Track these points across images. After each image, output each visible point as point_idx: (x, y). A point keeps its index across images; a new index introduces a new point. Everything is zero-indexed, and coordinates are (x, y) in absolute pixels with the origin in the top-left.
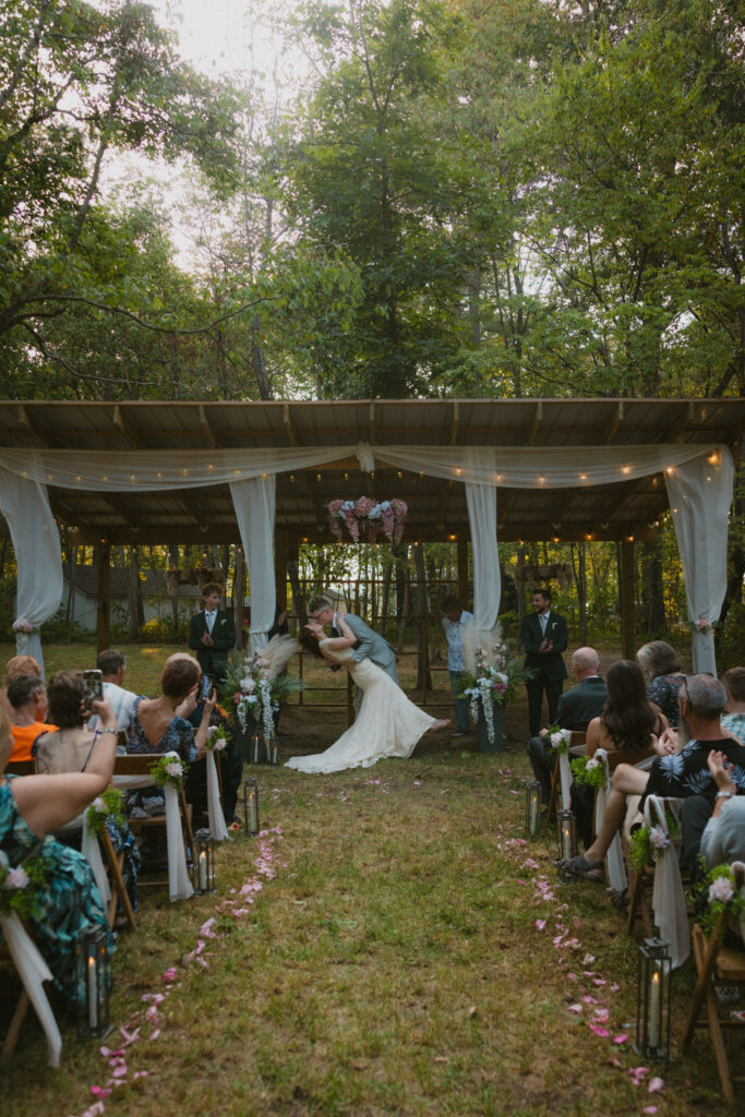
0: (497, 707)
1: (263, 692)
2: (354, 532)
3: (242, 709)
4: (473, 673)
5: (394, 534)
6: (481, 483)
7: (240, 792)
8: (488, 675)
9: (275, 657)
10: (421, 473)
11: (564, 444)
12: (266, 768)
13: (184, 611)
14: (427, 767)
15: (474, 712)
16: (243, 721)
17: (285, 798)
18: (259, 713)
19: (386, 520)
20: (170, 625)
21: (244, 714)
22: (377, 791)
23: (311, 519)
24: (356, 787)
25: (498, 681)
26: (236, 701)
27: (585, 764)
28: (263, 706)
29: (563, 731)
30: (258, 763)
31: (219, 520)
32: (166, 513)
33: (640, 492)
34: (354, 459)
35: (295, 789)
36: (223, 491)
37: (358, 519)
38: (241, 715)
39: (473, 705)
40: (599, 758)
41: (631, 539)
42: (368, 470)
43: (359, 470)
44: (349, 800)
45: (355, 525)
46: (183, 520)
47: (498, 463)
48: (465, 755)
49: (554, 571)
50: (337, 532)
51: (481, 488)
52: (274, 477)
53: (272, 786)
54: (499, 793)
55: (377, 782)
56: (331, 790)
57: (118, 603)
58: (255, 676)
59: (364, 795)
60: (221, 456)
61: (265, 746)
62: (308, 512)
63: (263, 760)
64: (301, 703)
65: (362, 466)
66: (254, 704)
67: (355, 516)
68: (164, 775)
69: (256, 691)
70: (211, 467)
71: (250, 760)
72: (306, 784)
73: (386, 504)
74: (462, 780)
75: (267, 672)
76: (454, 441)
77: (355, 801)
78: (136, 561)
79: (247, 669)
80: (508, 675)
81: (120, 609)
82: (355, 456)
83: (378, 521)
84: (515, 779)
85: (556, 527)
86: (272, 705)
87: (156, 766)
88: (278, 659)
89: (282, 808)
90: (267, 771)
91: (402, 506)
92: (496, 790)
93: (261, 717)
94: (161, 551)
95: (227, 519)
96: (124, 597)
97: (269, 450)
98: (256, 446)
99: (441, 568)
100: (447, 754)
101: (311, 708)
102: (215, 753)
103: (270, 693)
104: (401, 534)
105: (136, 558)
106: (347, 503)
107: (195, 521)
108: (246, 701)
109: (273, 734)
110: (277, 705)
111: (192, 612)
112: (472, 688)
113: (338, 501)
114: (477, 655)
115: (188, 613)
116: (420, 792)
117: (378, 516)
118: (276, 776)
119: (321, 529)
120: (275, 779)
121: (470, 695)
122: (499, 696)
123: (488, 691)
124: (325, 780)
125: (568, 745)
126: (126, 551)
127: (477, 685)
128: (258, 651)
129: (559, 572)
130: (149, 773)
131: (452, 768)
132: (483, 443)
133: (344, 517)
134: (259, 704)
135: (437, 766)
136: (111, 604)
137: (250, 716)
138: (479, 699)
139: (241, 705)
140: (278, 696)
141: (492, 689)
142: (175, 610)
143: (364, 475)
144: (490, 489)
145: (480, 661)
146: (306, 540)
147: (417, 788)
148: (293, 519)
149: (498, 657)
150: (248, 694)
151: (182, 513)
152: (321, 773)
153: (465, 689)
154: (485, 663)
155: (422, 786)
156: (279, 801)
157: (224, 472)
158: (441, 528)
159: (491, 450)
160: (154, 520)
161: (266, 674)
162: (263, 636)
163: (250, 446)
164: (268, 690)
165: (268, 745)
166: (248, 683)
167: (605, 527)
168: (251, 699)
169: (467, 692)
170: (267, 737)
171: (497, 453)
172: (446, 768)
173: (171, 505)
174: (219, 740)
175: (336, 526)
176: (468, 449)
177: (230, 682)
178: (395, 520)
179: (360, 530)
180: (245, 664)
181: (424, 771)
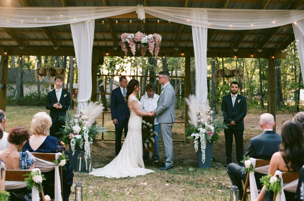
0: (208, 143)
1: (84, 133)
2: (133, 49)
3: (73, 142)
4: (196, 125)
5: (154, 52)
6: (200, 26)
7: (72, 189)
8: (204, 127)
9: (92, 114)
10: (169, 21)
11: (241, 8)
12: (86, 174)
13: (43, 90)
14: (171, 175)
15: (196, 147)
16: (73, 149)
17: (96, 191)
18: (82, 144)
19: (150, 44)
20: (36, 97)
21: (74, 145)
22: (145, 189)
23: (110, 44)
24: (134, 187)
25: (209, 130)
26: (70, 138)
27: (269, 179)
28: (84, 141)
29: (251, 159)
30: (81, 171)
31: (64, 43)
32: (37, 40)
33: (278, 34)
34: (134, 13)
35: (101, 187)
36: (67, 29)
37: (136, 43)
38: (73, 145)
39: (196, 142)
40: (278, 176)
41: (273, 57)
42: (142, 19)
43: (137, 18)
44: (130, 194)
45: (134, 45)
46: (45, 43)
47: (209, 16)
48: (191, 169)
49: (233, 73)
50: (125, 50)
51: (200, 29)
52: (94, 21)
53: (88, 185)
54: (211, 191)
55: (145, 184)
56: (121, 188)
57: (11, 85)
58: (80, 124)
59: (138, 191)
60: (67, 10)
61: (85, 162)
62: (109, 40)
63: (84, 170)
64: (103, 139)
65: (139, 17)
66: (79, 140)
67: (135, 41)
68: (32, 182)
69: (81, 133)
70: (62, 16)
71: (77, 170)
72: (107, 184)
73: (151, 36)
74: (191, 183)
75: (87, 123)
76: (186, 5)
77: (134, 194)
78: (21, 64)
79: (76, 121)
80: (214, 126)
81: (12, 88)
82: (135, 11)
83: (146, 44)
84: (219, 183)
85: (236, 50)
86: (89, 140)
87: (28, 177)
88: (93, 115)
89: (94, 197)
90: (86, 176)
91: (159, 37)
92: (210, 189)
93: (83, 146)
94: (33, 59)
95: (68, 43)
96: (14, 82)
97: (92, 8)
98: (85, 6)
99: (172, 71)
100: (181, 168)
101: (108, 142)
102: (60, 168)
103: (89, 134)
104: (158, 52)
105: (21, 62)
106: (131, 34)
107: (52, 44)
108: (75, 138)
109: (90, 156)
110: (92, 140)
111: (47, 90)
112: (195, 133)
113: (126, 34)
114: (197, 115)
115: (45, 91)
116: (168, 190)
117: (146, 42)
118: (90, 179)
119: (116, 49)
120: (90, 181)
121: (194, 137)
122: (210, 138)
123: (204, 135)
124: (117, 182)
125: (254, 167)
126: (16, 60)
127: (198, 132)
128: (82, 111)
129: (235, 74)
130: (23, 180)
131: (185, 177)
132: (201, 6)
133: (129, 42)
134: (82, 140)
135: (177, 175)
136: (8, 86)
137: (77, 146)
138: (199, 139)
139: (73, 140)
140: (92, 136)
141: (206, 134)
142: (39, 89)
143: (140, 21)
144: (204, 29)
145: (199, 119)
146: (107, 54)
147: (167, 188)
148: (102, 44)
149: (209, 117)
150: (76, 134)
151: (45, 40)
152: (115, 178)
153: (191, 133)
154: (202, 120)
155: (169, 186)
156: (93, 194)
157: (67, 19)
158: (177, 49)
159: (205, 10)
160: (32, 43)
161: (86, 123)
162: (85, 103)
163: (82, 6)
164: (88, 132)
165: (86, 162)
166: (77, 129)
167: (260, 51)
168: (79, 137)
169: (193, 135)
170: (86, 158)
171: (208, 11)
172: (182, 177)
173: (40, 36)
174: (62, 161)
175: (124, 47)
176: (194, 9)
177: (67, 127)
178: (155, 44)
179: (137, 49)
180: (75, 118)
181: (170, 178)
